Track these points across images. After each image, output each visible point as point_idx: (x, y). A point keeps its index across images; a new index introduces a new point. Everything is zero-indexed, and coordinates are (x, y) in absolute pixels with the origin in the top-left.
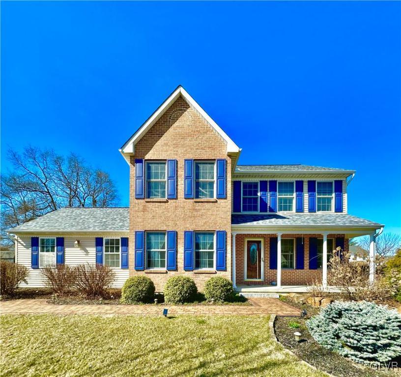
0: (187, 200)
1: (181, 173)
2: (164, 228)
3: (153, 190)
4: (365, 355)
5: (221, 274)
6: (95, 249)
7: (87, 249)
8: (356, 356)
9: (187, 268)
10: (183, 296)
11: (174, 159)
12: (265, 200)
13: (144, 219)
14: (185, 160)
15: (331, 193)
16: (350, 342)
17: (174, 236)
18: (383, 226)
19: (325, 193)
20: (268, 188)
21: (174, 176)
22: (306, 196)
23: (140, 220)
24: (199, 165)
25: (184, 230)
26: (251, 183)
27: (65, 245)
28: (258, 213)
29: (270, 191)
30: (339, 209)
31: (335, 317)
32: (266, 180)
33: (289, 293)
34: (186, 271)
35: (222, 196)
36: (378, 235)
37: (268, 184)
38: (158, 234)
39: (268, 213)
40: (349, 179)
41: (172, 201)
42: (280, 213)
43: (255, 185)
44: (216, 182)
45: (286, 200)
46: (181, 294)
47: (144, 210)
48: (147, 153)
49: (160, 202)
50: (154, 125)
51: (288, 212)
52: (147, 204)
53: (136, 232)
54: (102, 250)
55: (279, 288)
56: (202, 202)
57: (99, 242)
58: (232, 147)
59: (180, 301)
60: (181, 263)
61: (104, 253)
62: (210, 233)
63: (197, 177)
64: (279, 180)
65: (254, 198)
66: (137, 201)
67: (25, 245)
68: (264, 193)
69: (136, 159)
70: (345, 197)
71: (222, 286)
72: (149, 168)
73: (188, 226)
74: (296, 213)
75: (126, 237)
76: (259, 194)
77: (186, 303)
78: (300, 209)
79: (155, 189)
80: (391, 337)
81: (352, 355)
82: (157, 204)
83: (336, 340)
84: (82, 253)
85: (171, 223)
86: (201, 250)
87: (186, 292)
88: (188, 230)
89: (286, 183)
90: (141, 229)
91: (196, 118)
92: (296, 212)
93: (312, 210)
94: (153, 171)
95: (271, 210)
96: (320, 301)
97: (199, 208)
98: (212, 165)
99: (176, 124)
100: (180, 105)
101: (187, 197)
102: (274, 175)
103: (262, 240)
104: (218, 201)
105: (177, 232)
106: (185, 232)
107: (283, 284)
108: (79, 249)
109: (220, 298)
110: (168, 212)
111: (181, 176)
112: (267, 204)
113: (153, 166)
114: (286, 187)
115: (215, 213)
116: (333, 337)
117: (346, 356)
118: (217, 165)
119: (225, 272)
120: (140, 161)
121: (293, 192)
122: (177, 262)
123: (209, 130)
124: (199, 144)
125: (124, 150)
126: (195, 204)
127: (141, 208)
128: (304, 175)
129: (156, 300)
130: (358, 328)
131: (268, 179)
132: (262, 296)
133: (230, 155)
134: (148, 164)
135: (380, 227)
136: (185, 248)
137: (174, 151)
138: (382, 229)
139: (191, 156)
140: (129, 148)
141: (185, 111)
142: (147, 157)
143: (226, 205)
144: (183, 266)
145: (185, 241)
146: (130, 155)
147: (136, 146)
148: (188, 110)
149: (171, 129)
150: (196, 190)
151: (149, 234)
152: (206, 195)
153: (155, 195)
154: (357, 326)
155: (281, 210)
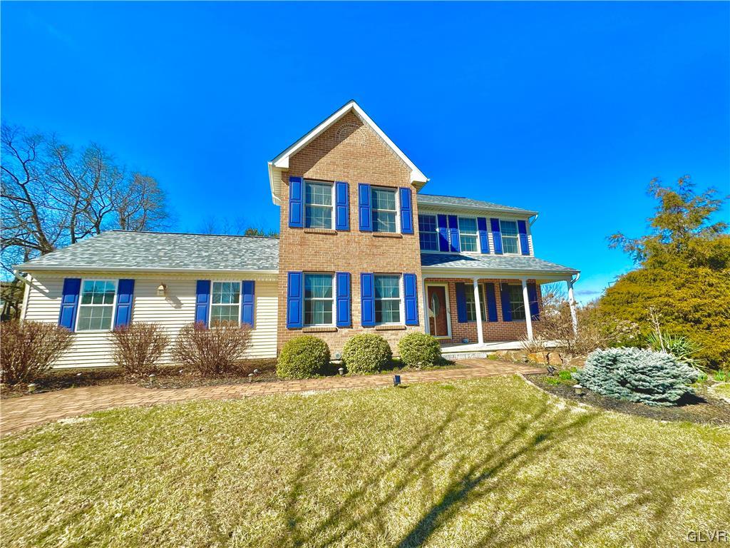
0: (363, 234)
1: (355, 200)
2: (333, 268)
3: (313, 218)
4: (658, 397)
5: (412, 330)
6: (195, 298)
7: (180, 298)
8: (648, 399)
9: (366, 323)
10: (379, 361)
11: (343, 181)
12: (444, 236)
13: (302, 256)
14: (360, 185)
15: (516, 234)
16: (643, 385)
17: (345, 279)
18: (579, 272)
19: (509, 233)
20: (448, 224)
21: (343, 202)
22: (490, 235)
23: (296, 257)
24: (377, 192)
25: (361, 271)
26: (428, 216)
27: (135, 292)
28: (438, 252)
29: (450, 227)
30: (526, 251)
31: (609, 365)
32: (445, 214)
33: (495, 351)
34: (364, 327)
35: (408, 231)
36: (575, 281)
37: (447, 218)
38: (320, 276)
39: (450, 253)
40: (531, 220)
41: (343, 233)
42: (464, 253)
43: (433, 219)
44: (398, 213)
45: (468, 238)
46: (377, 358)
47: (303, 243)
48: (307, 171)
49: (326, 234)
50: (317, 138)
51: (472, 252)
52: (307, 235)
53: (290, 273)
54: (207, 300)
55: (481, 345)
56: (383, 237)
57: (203, 288)
58: (417, 176)
59: (376, 368)
60: (357, 317)
61: (211, 304)
62: (396, 276)
63: (375, 205)
64: (459, 215)
65: (432, 234)
66: (291, 231)
67: (47, 291)
68: (444, 229)
69: (291, 177)
70: (530, 238)
71: (429, 345)
72: (308, 189)
73: (365, 266)
74: (482, 255)
75: (251, 280)
76: (438, 230)
77: (384, 372)
78: (485, 250)
79: (316, 216)
80: (673, 375)
81: (645, 399)
82: (321, 235)
83: (621, 388)
84: (169, 305)
85: (341, 262)
86: (383, 299)
87: (384, 356)
88: (365, 272)
89: (467, 220)
90: (297, 269)
91: (372, 137)
92: (482, 253)
93: (498, 251)
94: (314, 194)
95: (453, 250)
96: (547, 356)
97: (380, 243)
98: (393, 193)
99: (346, 141)
100: (351, 121)
101: (363, 229)
102: (454, 209)
103: (446, 286)
104: (404, 236)
105: (350, 275)
106: (362, 274)
107: (486, 341)
108: (164, 298)
109: (428, 361)
110: (338, 247)
111: (354, 202)
112: (448, 243)
113: (314, 188)
114: (469, 223)
115: (400, 251)
116: (618, 384)
117: (638, 401)
118: (400, 194)
119: (417, 327)
120: (297, 180)
121: (476, 230)
122: (351, 315)
123: (386, 153)
124: (377, 167)
125: (275, 164)
126: (374, 238)
127: (298, 239)
128: (487, 212)
129: (340, 369)
130: (645, 371)
131: (447, 214)
132: (467, 357)
133: (415, 184)
134: (307, 184)
135: (576, 273)
136: (362, 296)
137: (344, 172)
138: (579, 274)
139: (367, 180)
140: (283, 162)
141: (357, 128)
142: (307, 175)
143: (414, 241)
144: (360, 320)
145: (362, 286)
146: (281, 170)
147: (291, 159)
148: (361, 128)
149: (340, 147)
150: (373, 222)
151: (309, 275)
152: (385, 229)
153: (318, 225)
154: (642, 369)
155: (463, 250)
